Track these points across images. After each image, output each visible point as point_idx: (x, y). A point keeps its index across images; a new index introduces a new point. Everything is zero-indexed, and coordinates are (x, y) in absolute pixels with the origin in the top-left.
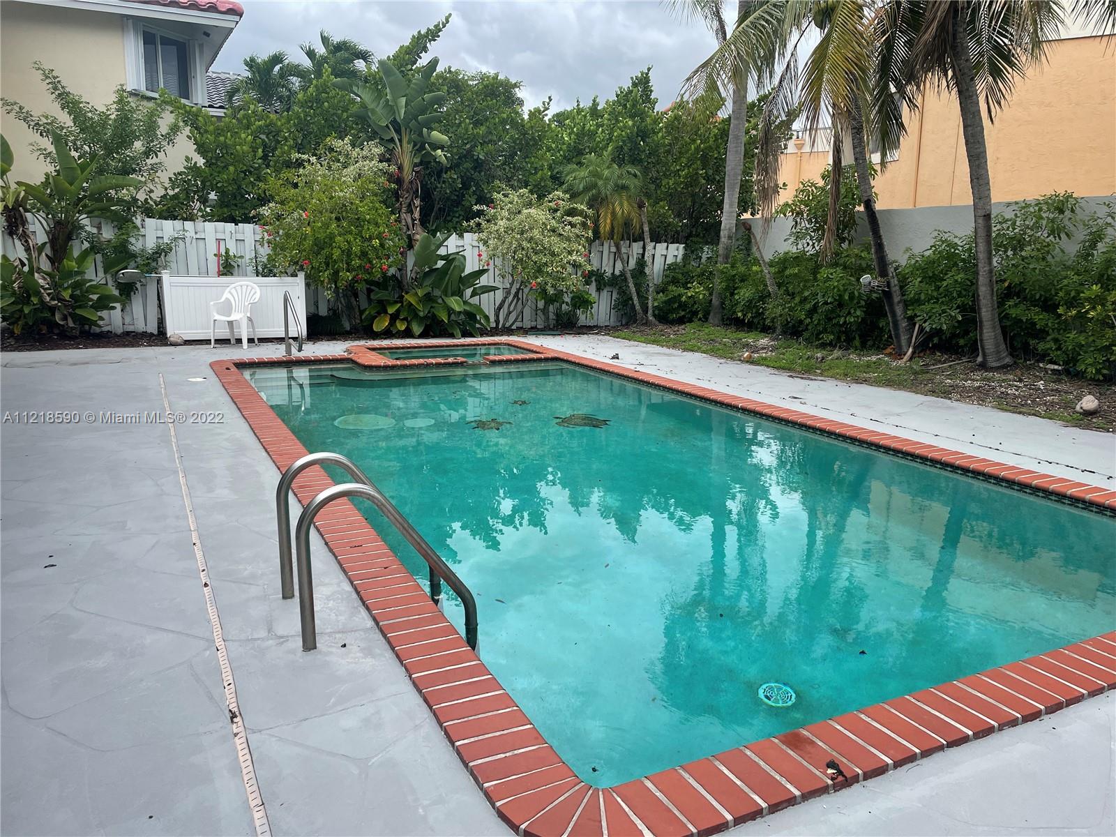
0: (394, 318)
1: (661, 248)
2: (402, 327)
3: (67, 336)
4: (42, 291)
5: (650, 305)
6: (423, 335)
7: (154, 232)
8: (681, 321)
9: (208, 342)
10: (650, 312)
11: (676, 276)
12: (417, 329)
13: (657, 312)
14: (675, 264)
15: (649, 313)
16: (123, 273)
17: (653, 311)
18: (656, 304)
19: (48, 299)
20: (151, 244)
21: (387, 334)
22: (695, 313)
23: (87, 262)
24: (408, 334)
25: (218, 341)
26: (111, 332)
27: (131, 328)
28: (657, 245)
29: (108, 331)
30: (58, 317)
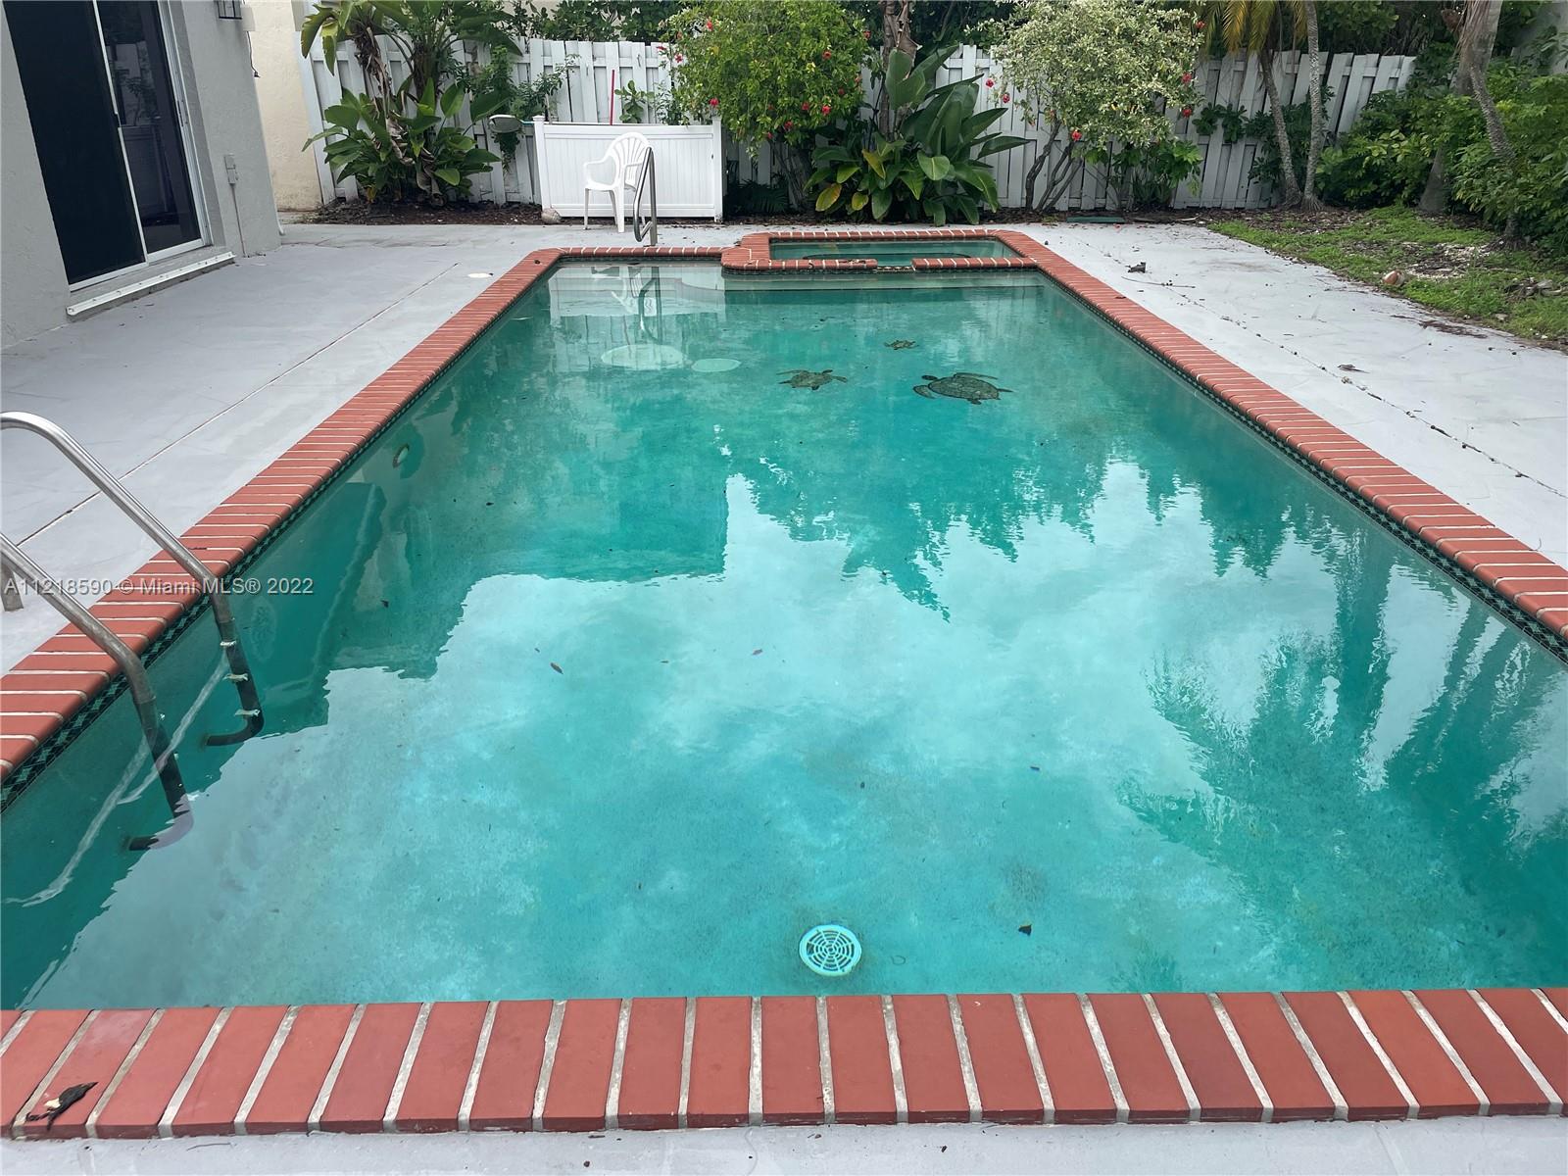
0: (848, 191)
1: (1364, 64)
2: (857, 204)
3: (430, 206)
4: (394, 144)
5: (1309, 172)
6: (887, 220)
7: (543, 56)
8: (1367, 203)
9: (579, 220)
10: (1309, 185)
11: (1382, 116)
12: (878, 211)
13: (1321, 186)
14: (1388, 95)
15: (1307, 187)
16: (493, 120)
17: (1315, 184)
18: (1320, 170)
19: (401, 155)
20: (536, 75)
21: (839, 215)
22: (1397, 189)
23: (456, 104)
24: (866, 217)
25: (593, 220)
26: (492, 202)
27: (514, 198)
28: (1356, 57)
29: (489, 201)
30: (419, 181)
